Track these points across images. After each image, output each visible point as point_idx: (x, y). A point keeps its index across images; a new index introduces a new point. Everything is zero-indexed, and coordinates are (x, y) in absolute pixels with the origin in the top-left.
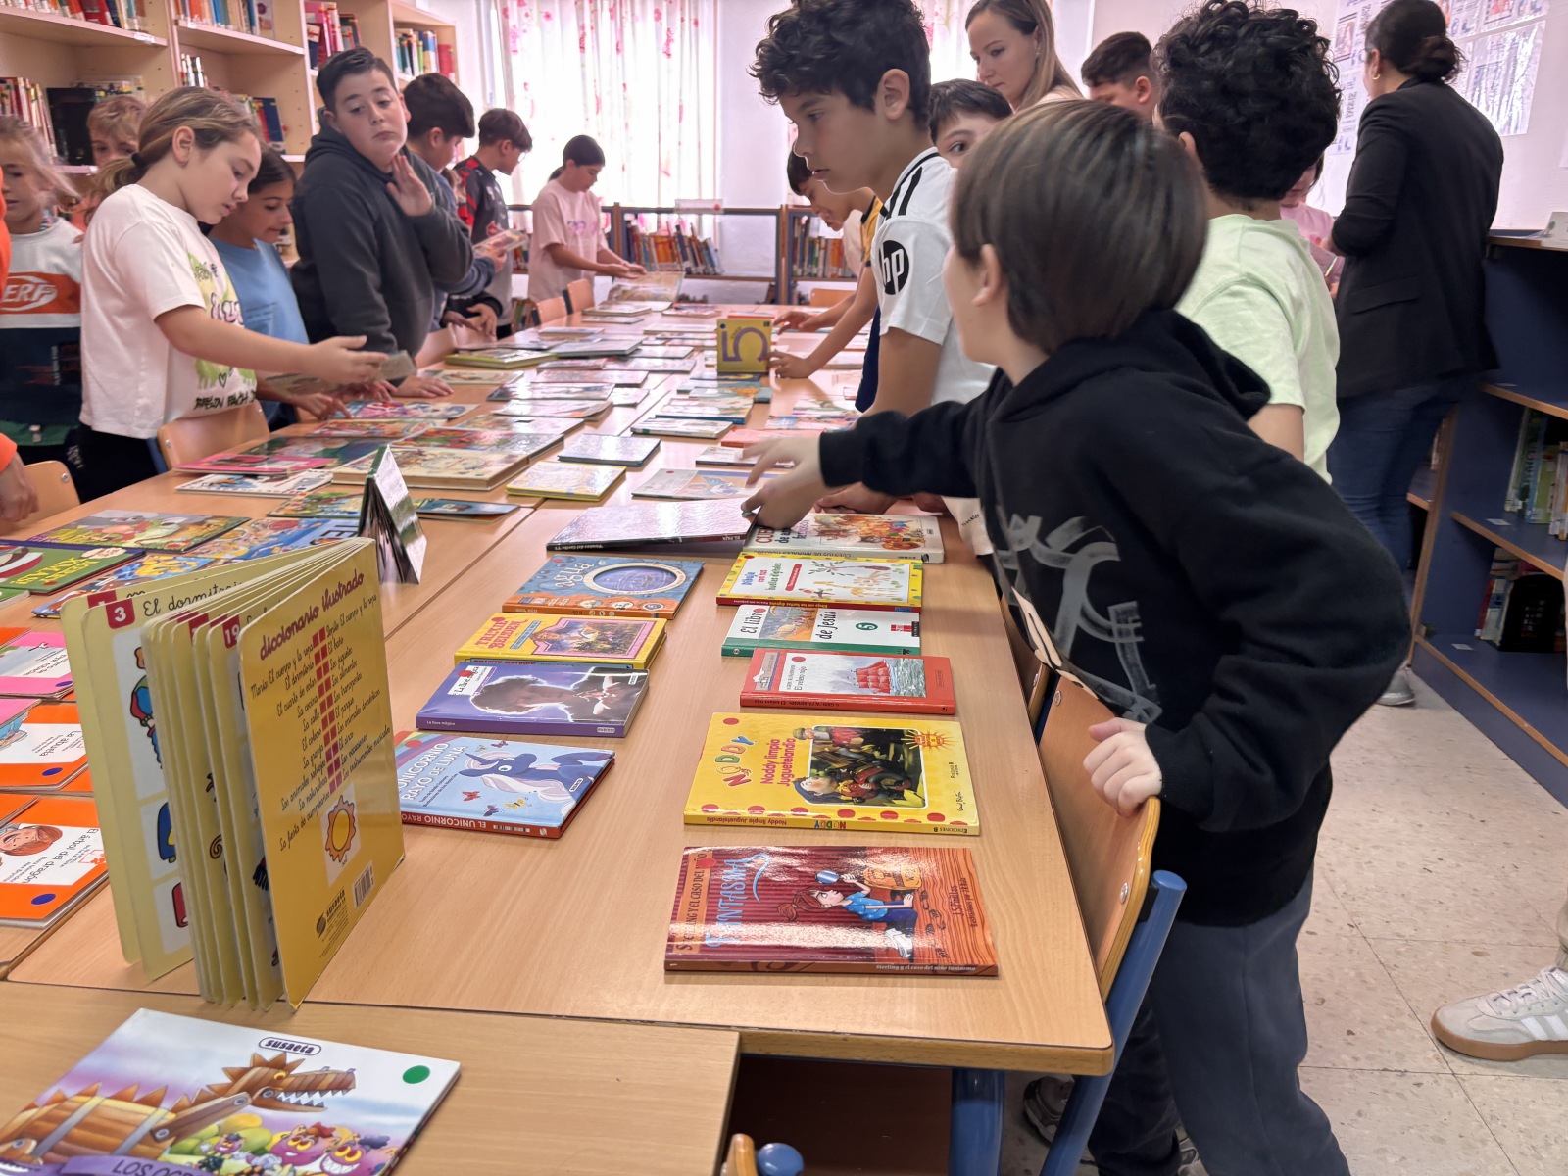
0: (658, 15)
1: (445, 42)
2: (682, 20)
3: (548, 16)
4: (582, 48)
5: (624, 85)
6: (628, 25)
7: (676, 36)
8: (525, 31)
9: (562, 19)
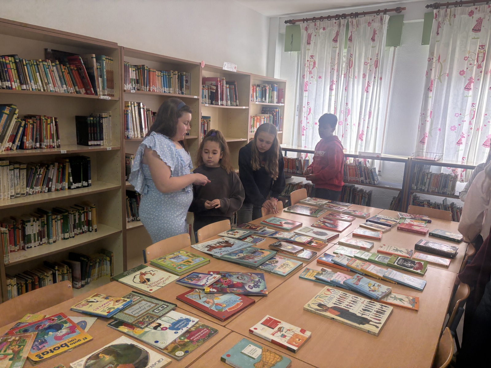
0: (364, 76)
1: (281, 87)
2: (375, 78)
3: (320, 77)
4: (331, 89)
5: (347, 104)
7: (371, 85)
8: (310, 83)
9: (325, 78)
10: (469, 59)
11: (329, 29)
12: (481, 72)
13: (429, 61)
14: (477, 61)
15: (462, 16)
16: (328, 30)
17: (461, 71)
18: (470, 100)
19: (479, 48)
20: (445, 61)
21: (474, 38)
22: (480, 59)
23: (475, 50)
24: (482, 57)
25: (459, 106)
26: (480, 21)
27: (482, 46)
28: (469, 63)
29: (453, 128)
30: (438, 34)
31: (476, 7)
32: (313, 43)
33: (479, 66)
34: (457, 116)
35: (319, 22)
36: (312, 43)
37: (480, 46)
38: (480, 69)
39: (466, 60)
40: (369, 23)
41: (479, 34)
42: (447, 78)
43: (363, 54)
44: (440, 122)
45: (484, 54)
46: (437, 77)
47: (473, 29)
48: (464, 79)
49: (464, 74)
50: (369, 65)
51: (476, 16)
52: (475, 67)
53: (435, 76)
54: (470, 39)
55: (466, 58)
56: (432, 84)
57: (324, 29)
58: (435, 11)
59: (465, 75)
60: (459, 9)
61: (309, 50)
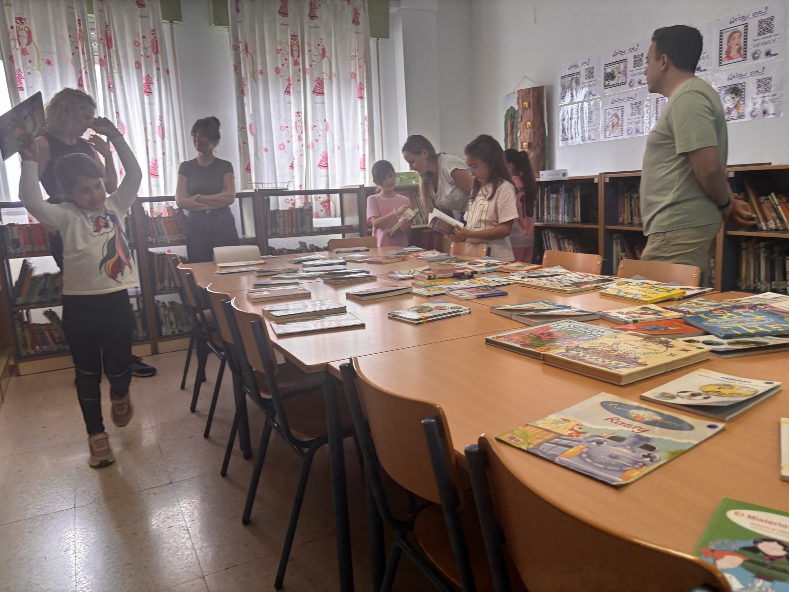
0: (138, 66)
2: (158, 69)
3: (49, 63)
5: (117, 113)
6: (115, 71)
7: (154, 81)
8: (29, 73)
9: (61, 64)
10: (282, 52)
12: (299, 70)
13: (235, 50)
14: (293, 56)
17: (276, 69)
18: (294, 109)
19: (292, 39)
20: (255, 52)
21: (282, 24)
23: (287, 41)
24: (296, 50)
25: (283, 116)
27: (294, 36)
28: (284, 58)
29: (282, 147)
30: (238, 11)
33: (296, 63)
34: (283, 130)
37: (291, 36)
38: (297, 68)
39: (278, 53)
41: (287, 19)
42: (260, 77)
44: (265, 140)
45: (298, 46)
46: (249, 75)
47: (279, 11)
48: (281, 79)
49: (279, 72)
52: (291, 64)
53: (246, 73)
54: (278, 24)
55: (278, 51)
56: (244, 85)
59: (281, 74)
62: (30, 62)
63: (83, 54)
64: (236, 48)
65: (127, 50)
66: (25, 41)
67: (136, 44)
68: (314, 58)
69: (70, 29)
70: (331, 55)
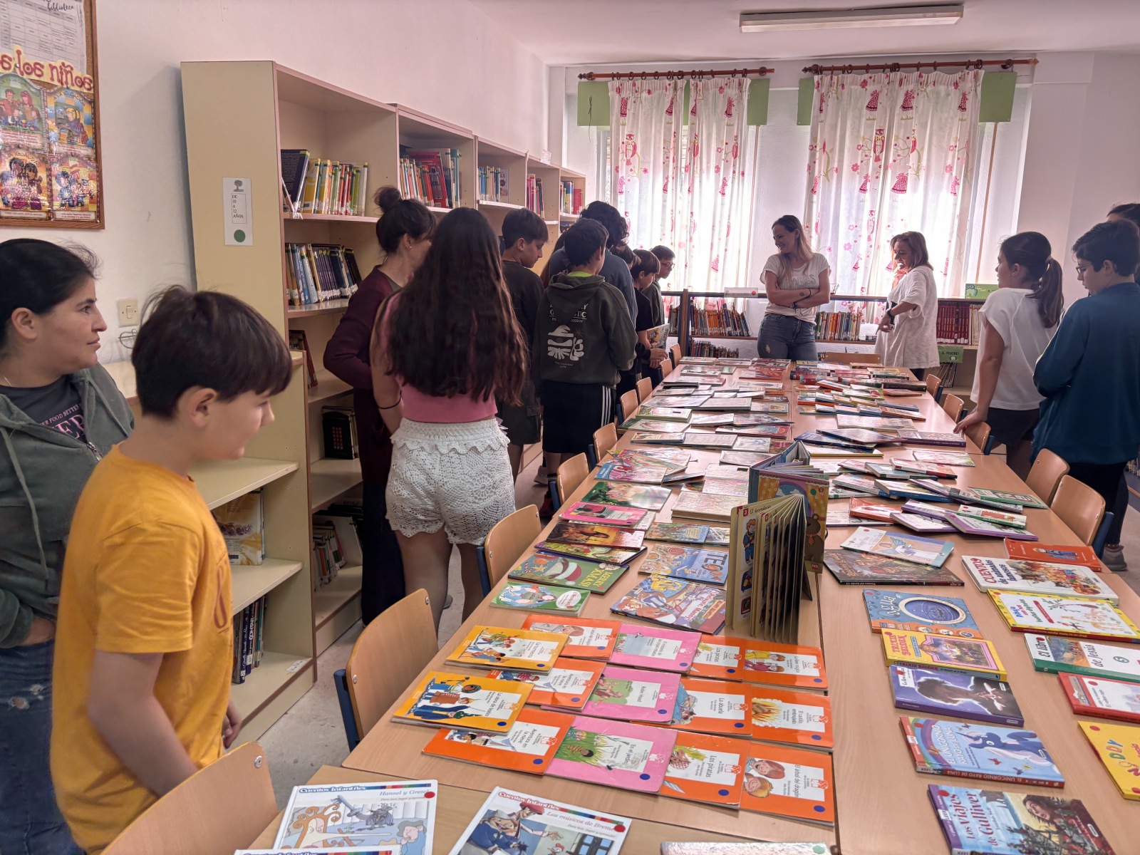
0: (718, 169)
1: (578, 188)
2: (734, 172)
4: (665, 190)
5: (692, 213)
6: (697, 175)
7: (729, 183)
8: (629, 180)
9: (654, 173)
10: (863, 148)
11: (657, 92)
12: (880, 167)
13: (811, 150)
14: (875, 152)
15: (853, 87)
16: (655, 94)
17: (854, 166)
18: (867, 208)
19: (876, 133)
20: (832, 150)
21: (869, 119)
22: (878, 149)
23: (872, 136)
24: (880, 145)
25: (854, 215)
26: (875, 96)
27: (880, 130)
28: (864, 154)
30: (821, 111)
31: (870, 75)
32: (631, 115)
33: (877, 159)
34: (852, 230)
35: (640, 81)
36: (629, 113)
37: (877, 130)
38: (879, 163)
39: (860, 149)
40: (721, 88)
41: (876, 113)
42: (835, 174)
43: (714, 136)
44: (829, 239)
45: (883, 141)
46: (822, 173)
47: (867, 106)
48: (858, 176)
49: (857, 169)
50: (724, 152)
51: (871, 88)
52: (872, 160)
53: (820, 172)
54: (863, 120)
55: (859, 147)
56: (816, 183)
57: (649, 92)
58: (816, 78)
59: (859, 171)
60: (848, 78)
61: (624, 125)
62: (631, 170)
63: (674, 162)
64: (813, 148)
65: (710, 156)
66: (630, 153)
67: (719, 150)
68: (900, 153)
69: (665, 142)
70: (922, 149)
